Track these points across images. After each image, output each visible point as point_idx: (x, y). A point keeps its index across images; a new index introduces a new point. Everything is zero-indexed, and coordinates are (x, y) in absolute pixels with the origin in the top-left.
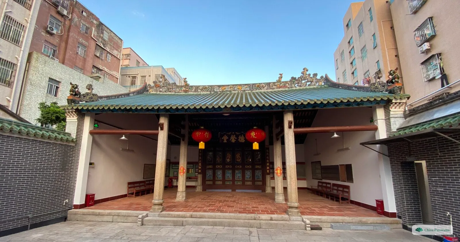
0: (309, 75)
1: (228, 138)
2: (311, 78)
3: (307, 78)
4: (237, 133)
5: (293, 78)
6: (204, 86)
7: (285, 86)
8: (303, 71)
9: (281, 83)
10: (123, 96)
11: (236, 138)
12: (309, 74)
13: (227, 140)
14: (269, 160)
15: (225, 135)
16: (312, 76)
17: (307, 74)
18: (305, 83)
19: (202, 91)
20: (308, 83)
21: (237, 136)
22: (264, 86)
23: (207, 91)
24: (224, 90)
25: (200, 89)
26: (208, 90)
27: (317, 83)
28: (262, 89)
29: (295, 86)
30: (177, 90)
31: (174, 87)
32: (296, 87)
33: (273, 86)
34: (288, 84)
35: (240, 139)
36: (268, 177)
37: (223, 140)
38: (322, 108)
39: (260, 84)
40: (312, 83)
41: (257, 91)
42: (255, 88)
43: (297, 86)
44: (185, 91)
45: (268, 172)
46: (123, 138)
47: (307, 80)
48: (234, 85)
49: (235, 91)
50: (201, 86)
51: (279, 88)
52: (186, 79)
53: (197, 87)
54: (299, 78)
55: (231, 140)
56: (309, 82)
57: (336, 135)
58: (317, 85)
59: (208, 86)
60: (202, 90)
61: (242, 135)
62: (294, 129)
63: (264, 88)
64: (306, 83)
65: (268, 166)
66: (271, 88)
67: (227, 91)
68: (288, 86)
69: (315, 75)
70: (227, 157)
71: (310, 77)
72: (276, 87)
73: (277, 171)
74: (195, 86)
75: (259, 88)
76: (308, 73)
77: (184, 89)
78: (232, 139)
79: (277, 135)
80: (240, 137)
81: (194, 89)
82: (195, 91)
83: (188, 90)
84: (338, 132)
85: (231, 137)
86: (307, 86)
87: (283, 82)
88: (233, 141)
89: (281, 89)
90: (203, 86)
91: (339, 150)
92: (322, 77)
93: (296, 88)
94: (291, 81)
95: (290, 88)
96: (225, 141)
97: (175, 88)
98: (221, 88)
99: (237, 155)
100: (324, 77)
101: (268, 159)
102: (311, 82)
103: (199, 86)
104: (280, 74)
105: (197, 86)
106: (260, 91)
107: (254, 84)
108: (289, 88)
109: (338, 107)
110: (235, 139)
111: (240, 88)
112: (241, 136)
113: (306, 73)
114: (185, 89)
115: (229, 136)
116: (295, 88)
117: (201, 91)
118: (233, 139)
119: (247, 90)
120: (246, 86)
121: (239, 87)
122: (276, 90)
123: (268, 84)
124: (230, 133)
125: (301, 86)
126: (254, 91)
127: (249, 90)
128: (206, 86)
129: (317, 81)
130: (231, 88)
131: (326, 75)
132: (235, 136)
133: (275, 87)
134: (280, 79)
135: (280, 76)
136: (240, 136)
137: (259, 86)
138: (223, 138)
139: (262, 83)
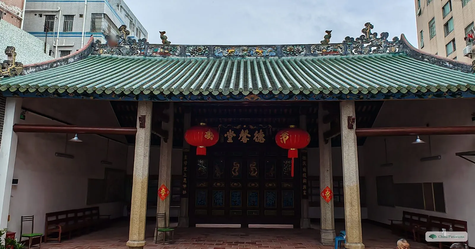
0: (376, 34)
1: (235, 135)
2: (378, 39)
3: (372, 39)
4: (252, 127)
5: (347, 38)
6: (196, 46)
7: (335, 52)
8: (365, 27)
9: (329, 47)
10: (58, 64)
11: (249, 136)
12: (374, 33)
13: (233, 138)
14: (307, 173)
15: (230, 130)
16: (379, 36)
17: (371, 34)
18: (368, 48)
19: (194, 55)
20: (373, 48)
21: (252, 132)
22: (301, 50)
23: (201, 54)
24: (232, 54)
25: (189, 51)
26: (204, 54)
27: (388, 48)
28: (297, 54)
29: (352, 51)
30: (149, 51)
31: (143, 46)
32: (353, 54)
33: (315, 51)
34: (341, 48)
35: (257, 137)
36: (305, 203)
37: (227, 138)
38: (399, 98)
39: (293, 46)
40: (379, 48)
41: (289, 58)
42: (284, 53)
43: (356, 53)
44: (164, 55)
45: (305, 194)
46: (76, 138)
47: (371, 43)
48: (249, 46)
49: (250, 56)
50: (191, 46)
51: (326, 55)
52: (164, 32)
53: (184, 48)
54: (358, 39)
55: (241, 139)
56: (374, 46)
57: (419, 141)
58: (388, 51)
59: (204, 46)
60: (192, 53)
61: (261, 130)
62: (356, 130)
63: (300, 53)
64: (370, 48)
65: (304, 184)
66: (312, 54)
67: (237, 55)
68: (341, 52)
69: (385, 35)
70: (234, 168)
71: (376, 39)
72: (321, 52)
73: (325, 193)
74: (181, 46)
75: (291, 53)
76: (372, 31)
77: (160, 50)
78: (242, 137)
79: (327, 135)
80: (256, 134)
81: (178, 52)
82: (180, 55)
83: (167, 53)
84: (422, 135)
85: (240, 133)
86: (371, 53)
87: (333, 45)
88: (245, 140)
89: (328, 56)
90: (194, 46)
91: (424, 159)
92: (396, 39)
93: (354, 56)
94: (344, 43)
95: (343, 55)
96: (230, 140)
97: (144, 48)
98: (226, 50)
99: (251, 165)
100: (399, 39)
101: (304, 172)
102: (379, 46)
103: (189, 46)
104: (327, 32)
105: (183, 46)
106: (295, 57)
107: (283, 46)
108: (341, 55)
109: (423, 98)
110: (247, 137)
111: (260, 52)
112: (259, 132)
113: (370, 31)
114: (162, 50)
115: (238, 132)
116: (351, 56)
117: (191, 55)
118: (244, 137)
119: (272, 56)
120: (270, 49)
121: (257, 50)
122: (320, 57)
123: (308, 47)
124: (238, 127)
125: (361, 53)
126: (283, 58)
127: (274, 56)
128: (200, 46)
129: (388, 46)
130: (243, 50)
131: (402, 36)
132: (247, 131)
133: (319, 52)
134: (327, 40)
135: (327, 34)
136: (257, 132)
137: (292, 50)
138: (226, 135)
139: (296, 45)
